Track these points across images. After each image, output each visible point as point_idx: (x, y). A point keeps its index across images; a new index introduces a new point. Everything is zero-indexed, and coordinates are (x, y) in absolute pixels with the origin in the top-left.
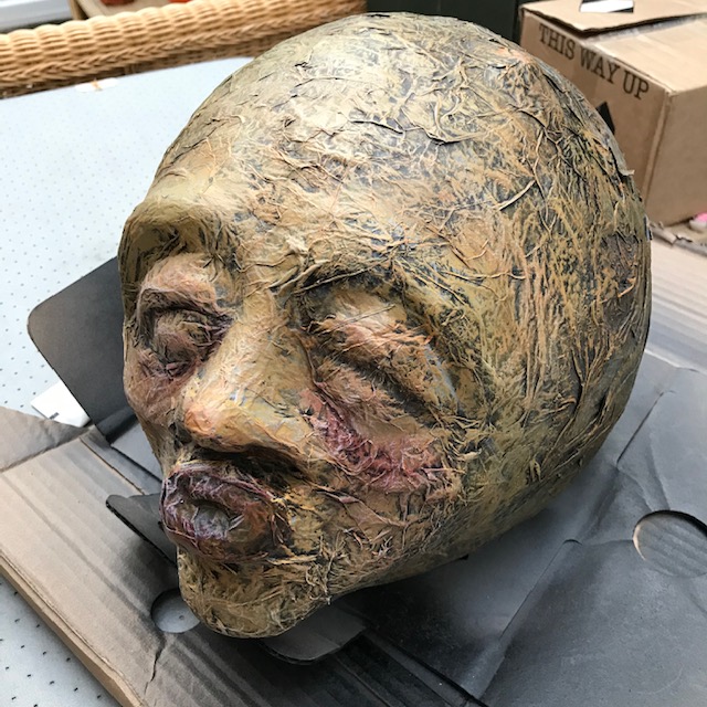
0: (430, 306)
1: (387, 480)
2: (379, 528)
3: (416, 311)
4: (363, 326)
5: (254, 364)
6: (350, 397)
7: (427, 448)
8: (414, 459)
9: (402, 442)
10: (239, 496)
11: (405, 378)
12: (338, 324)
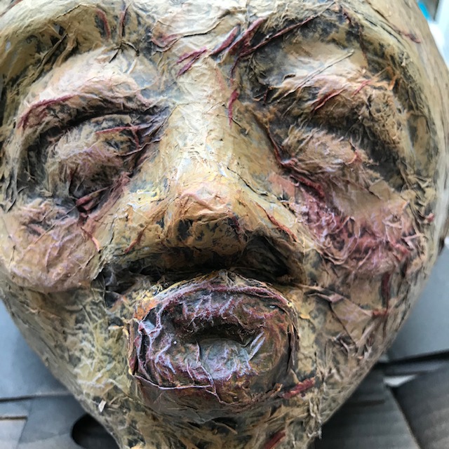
0: (389, 45)
1: (375, 260)
3: (376, 54)
4: (332, 74)
5: (222, 142)
6: (332, 164)
7: (403, 214)
8: (396, 228)
9: (382, 211)
10: (253, 307)
11: (383, 129)
12: (302, 80)
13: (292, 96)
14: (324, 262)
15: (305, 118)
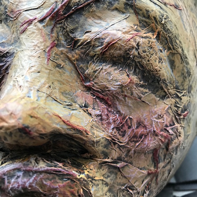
0: (153, 11)
1: (146, 142)
2: (142, 179)
3: (144, 16)
4: (114, 30)
5: (39, 73)
6: (114, 85)
7: (165, 113)
8: (160, 122)
9: (150, 112)
10: (51, 180)
11: (148, 63)
12: (95, 34)
13: (89, 44)
14: (112, 144)
15: (98, 57)
